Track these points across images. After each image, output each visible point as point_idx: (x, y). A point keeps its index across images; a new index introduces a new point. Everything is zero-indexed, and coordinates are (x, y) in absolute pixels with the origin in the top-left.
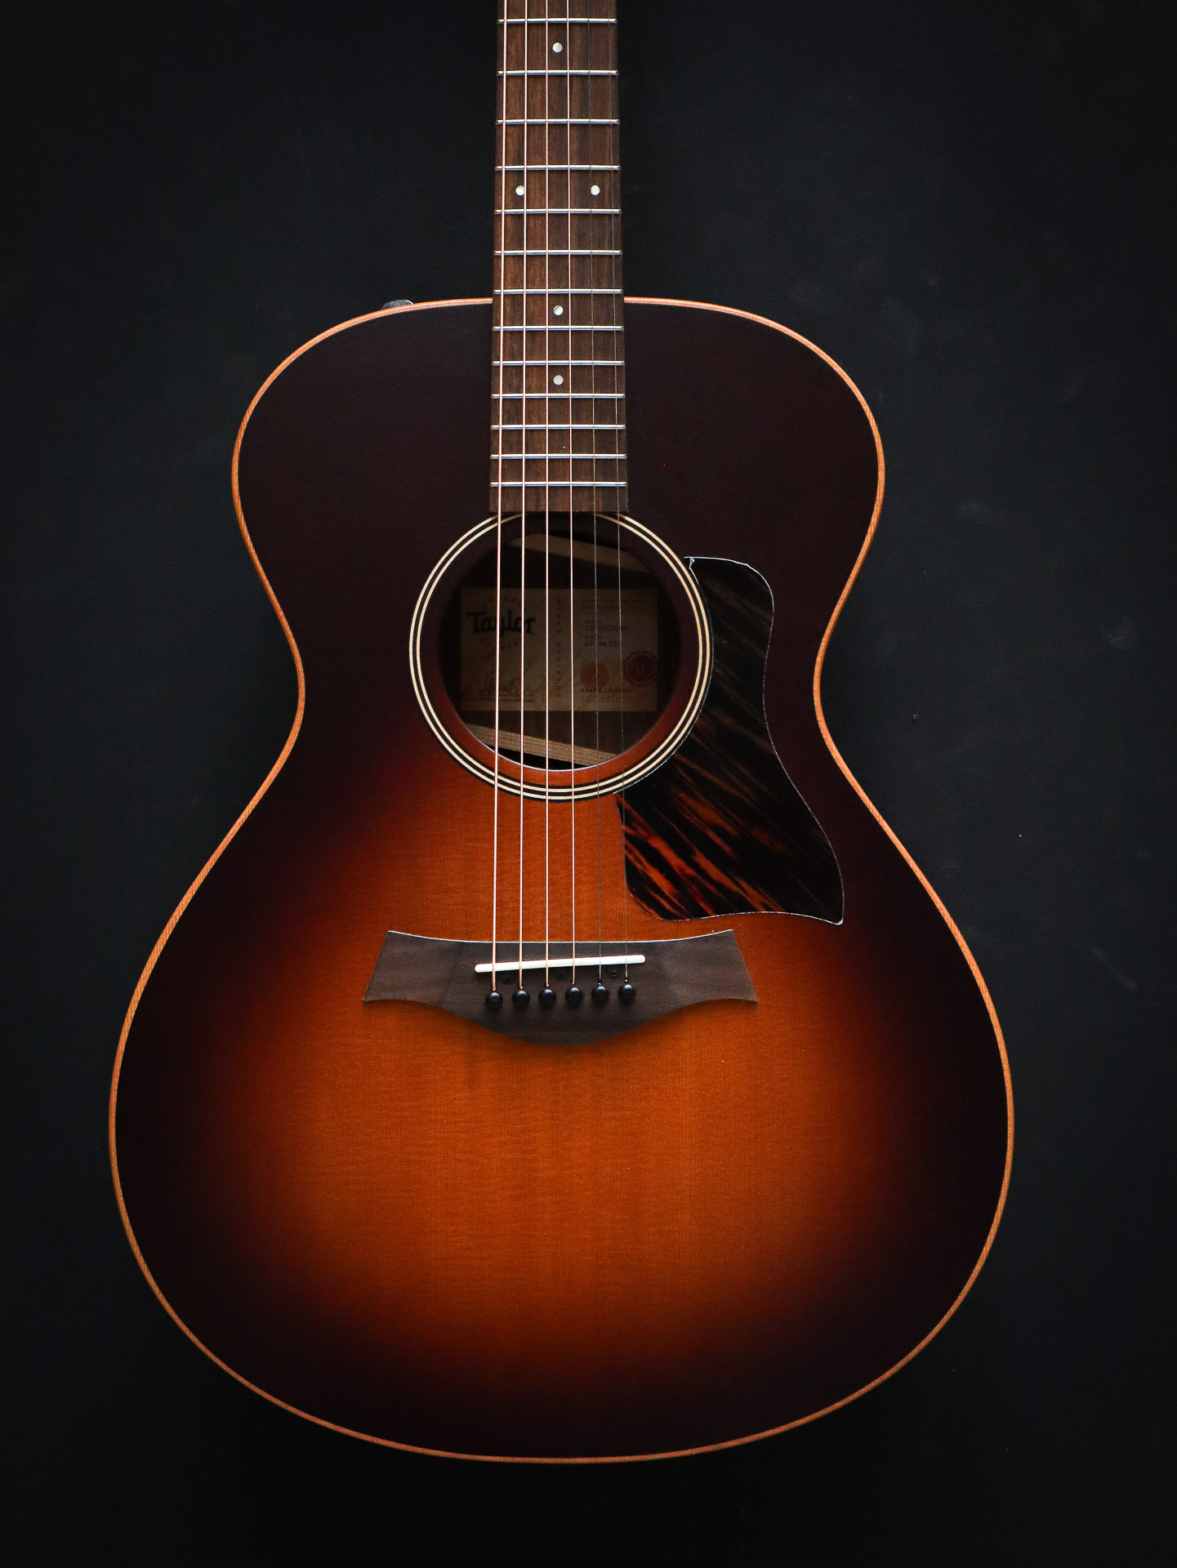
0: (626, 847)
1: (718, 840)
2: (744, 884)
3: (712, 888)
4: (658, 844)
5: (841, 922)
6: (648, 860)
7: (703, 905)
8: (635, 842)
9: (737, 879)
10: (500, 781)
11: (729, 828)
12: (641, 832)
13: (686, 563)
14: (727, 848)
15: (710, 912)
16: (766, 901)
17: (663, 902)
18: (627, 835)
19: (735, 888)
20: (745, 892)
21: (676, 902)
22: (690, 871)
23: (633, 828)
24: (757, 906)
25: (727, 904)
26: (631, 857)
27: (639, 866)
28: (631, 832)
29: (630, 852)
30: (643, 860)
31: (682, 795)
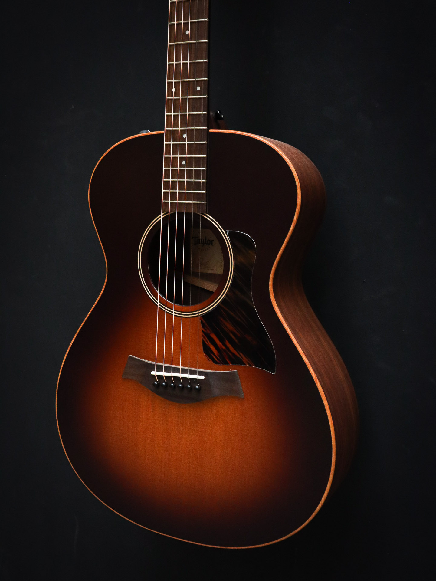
0: (203, 336)
1: (233, 337)
2: (241, 354)
3: (231, 354)
4: (214, 336)
5: (274, 373)
6: (210, 342)
7: (227, 360)
8: (206, 334)
9: (239, 352)
10: (167, 310)
11: (237, 333)
12: (208, 331)
13: (226, 232)
14: (236, 341)
15: (230, 363)
16: (249, 362)
17: (215, 357)
18: (203, 332)
19: (239, 356)
20: (242, 357)
21: (219, 358)
22: (224, 347)
23: (205, 329)
24: (245, 363)
25: (236, 361)
26: (204, 340)
27: (207, 343)
28: (205, 331)
29: (204, 338)
30: (208, 341)
31: (222, 319)
